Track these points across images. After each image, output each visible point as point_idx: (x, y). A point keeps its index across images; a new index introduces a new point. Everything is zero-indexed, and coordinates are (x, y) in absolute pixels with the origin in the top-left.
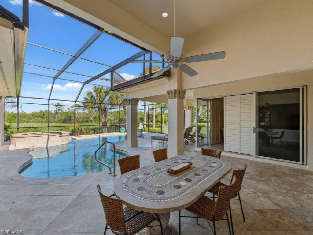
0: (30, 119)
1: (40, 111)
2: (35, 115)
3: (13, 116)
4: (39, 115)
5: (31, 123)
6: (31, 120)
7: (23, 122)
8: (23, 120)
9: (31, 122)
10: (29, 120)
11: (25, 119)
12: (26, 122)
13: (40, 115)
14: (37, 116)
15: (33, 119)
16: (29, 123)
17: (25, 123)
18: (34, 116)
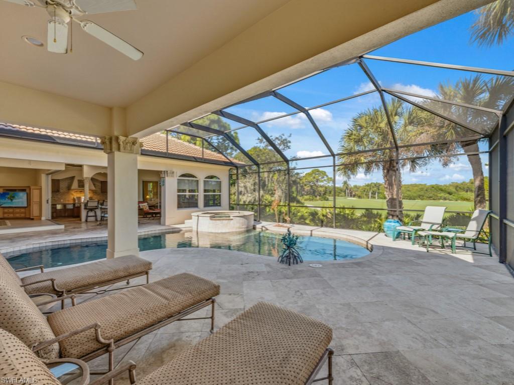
0: (450, 193)
2: (460, 188)
3: (427, 190)
5: (450, 200)
6: (451, 196)
7: (439, 199)
8: (439, 195)
9: (450, 198)
10: (447, 195)
11: (442, 194)
12: (442, 198)
13: (470, 187)
14: (463, 189)
16: (447, 201)
17: (441, 201)
18: (458, 188)
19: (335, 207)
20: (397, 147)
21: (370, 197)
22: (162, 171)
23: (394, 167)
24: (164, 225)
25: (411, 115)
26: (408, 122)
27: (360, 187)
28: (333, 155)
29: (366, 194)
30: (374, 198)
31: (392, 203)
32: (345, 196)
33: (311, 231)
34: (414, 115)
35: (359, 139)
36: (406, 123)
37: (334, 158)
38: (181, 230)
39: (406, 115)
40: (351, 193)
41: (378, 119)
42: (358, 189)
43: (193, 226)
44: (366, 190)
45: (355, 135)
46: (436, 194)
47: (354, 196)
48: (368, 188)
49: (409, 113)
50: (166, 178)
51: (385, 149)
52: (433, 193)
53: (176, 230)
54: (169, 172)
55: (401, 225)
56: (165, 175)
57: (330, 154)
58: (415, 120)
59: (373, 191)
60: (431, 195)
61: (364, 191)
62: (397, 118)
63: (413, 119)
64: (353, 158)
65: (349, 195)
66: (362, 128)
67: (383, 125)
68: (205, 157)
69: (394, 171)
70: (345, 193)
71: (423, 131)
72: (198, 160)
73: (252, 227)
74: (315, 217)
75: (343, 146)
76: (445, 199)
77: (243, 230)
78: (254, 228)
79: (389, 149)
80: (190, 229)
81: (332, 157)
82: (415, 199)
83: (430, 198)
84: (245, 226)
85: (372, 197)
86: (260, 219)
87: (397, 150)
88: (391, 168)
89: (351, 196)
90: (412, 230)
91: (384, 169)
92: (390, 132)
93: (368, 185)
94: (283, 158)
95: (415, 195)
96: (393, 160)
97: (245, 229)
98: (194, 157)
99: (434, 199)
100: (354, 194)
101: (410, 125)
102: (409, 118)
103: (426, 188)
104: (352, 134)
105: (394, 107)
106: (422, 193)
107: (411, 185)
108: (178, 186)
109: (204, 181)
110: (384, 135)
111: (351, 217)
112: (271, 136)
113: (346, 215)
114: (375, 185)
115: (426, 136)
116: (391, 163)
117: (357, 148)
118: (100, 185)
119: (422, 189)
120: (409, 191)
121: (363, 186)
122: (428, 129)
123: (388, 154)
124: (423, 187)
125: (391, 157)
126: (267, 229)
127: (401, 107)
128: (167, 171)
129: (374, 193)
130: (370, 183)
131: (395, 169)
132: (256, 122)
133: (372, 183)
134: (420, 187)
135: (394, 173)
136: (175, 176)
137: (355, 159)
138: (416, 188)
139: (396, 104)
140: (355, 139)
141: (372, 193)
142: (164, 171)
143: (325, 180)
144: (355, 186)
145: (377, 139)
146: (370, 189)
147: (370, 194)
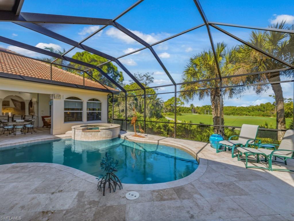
1: (261, 104)
2: (255, 109)
3: (236, 110)
4: (259, 108)
5: (249, 116)
6: (250, 113)
7: (243, 115)
10: (247, 113)
11: (245, 112)
12: (245, 114)
15: (251, 112)
16: (248, 116)
17: (244, 116)
19: (175, 123)
20: (221, 78)
21: (205, 114)
22: (50, 94)
23: (218, 93)
24: (52, 134)
25: (231, 55)
26: (229, 60)
27: (200, 107)
28: (175, 84)
29: (203, 112)
30: (208, 114)
31: (216, 120)
32: (191, 113)
33: (158, 141)
34: (233, 55)
35: (194, 73)
36: (227, 62)
37: (176, 86)
38: (61, 139)
39: (228, 56)
40: (195, 111)
41: (207, 59)
42: (199, 108)
43: (72, 136)
44: (203, 110)
45: (191, 70)
46: (241, 112)
47: (196, 113)
48: (204, 108)
49: (230, 54)
50: (54, 100)
51: (212, 79)
52: (240, 111)
53: (58, 139)
54: (56, 95)
55: (224, 140)
56: (52, 98)
57: (172, 84)
58: (234, 59)
59: (207, 110)
60: (239, 113)
61: (202, 110)
62: (221, 58)
63: (233, 58)
64: (189, 87)
65: (194, 112)
66: (197, 66)
67: (211, 63)
68: (85, 85)
69: (219, 96)
70: (192, 111)
71: (240, 67)
72: (79, 87)
73: (117, 137)
74: (166, 128)
75: (184, 79)
76: (246, 115)
77: (109, 139)
78: (119, 137)
79: (215, 80)
80: (70, 138)
81: (174, 86)
82: (230, 115)
83: (238, 114)
84: (111, 136)
85: (206, 113)
86: (126, 130)
87: (221, 80)
88: (216, 94)
89: (195, 113)
90: (232, 145)
91: (211, 95)
92: (216, 67)
93: (204, 107)
94: (140, 87)
95: (230, 112)
96: (218, 88)
97: (111, 138)
98: (76, 85)
99: (240, 115)
100: (196, 111)
101: (230, 63)
102: (230, 58)
103: (236, 109)
104: (189, 70)
105: (219, 50)
106: (233, 112)
107: (228, 107)
108: (65, 106)
109: (87, 102)
110: (211, 70)
111: (190, 128)
112: (141, 74)
113: (186, 127)
114: (208, 107)
115: (243, 69)
116: (216, 91)
117: (192, 80)
118: (20, 104)
119: (234, 109)
120: (227, 110)
121: (202, 107)
122: (244, 65)
123: (214, 84)
124: (234, 108)
125: (216, 85)
126: (127, 138)
127: (224, 50)
128: (54, 95)
129: (207, 111)
130: (205, 105)
131: (219, 95)
132: (116, 57)
133: (206, 106)
134: (233, 108)
135: (218, 98)
136: (62, 98)
137: (191, 88)
138: (231, 108)
139: (220, 48)
140: (191, 73)
141: (206, 111)
142: (52, 95)
143: (179, 104)
144: (198, 107)
145: (206, 73)
146: (205, 109)
147: (205, 112)
